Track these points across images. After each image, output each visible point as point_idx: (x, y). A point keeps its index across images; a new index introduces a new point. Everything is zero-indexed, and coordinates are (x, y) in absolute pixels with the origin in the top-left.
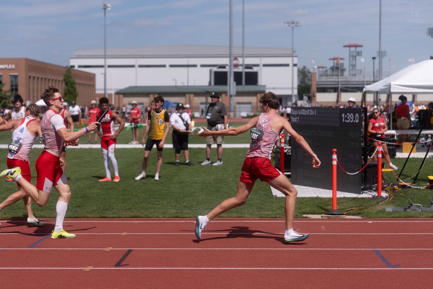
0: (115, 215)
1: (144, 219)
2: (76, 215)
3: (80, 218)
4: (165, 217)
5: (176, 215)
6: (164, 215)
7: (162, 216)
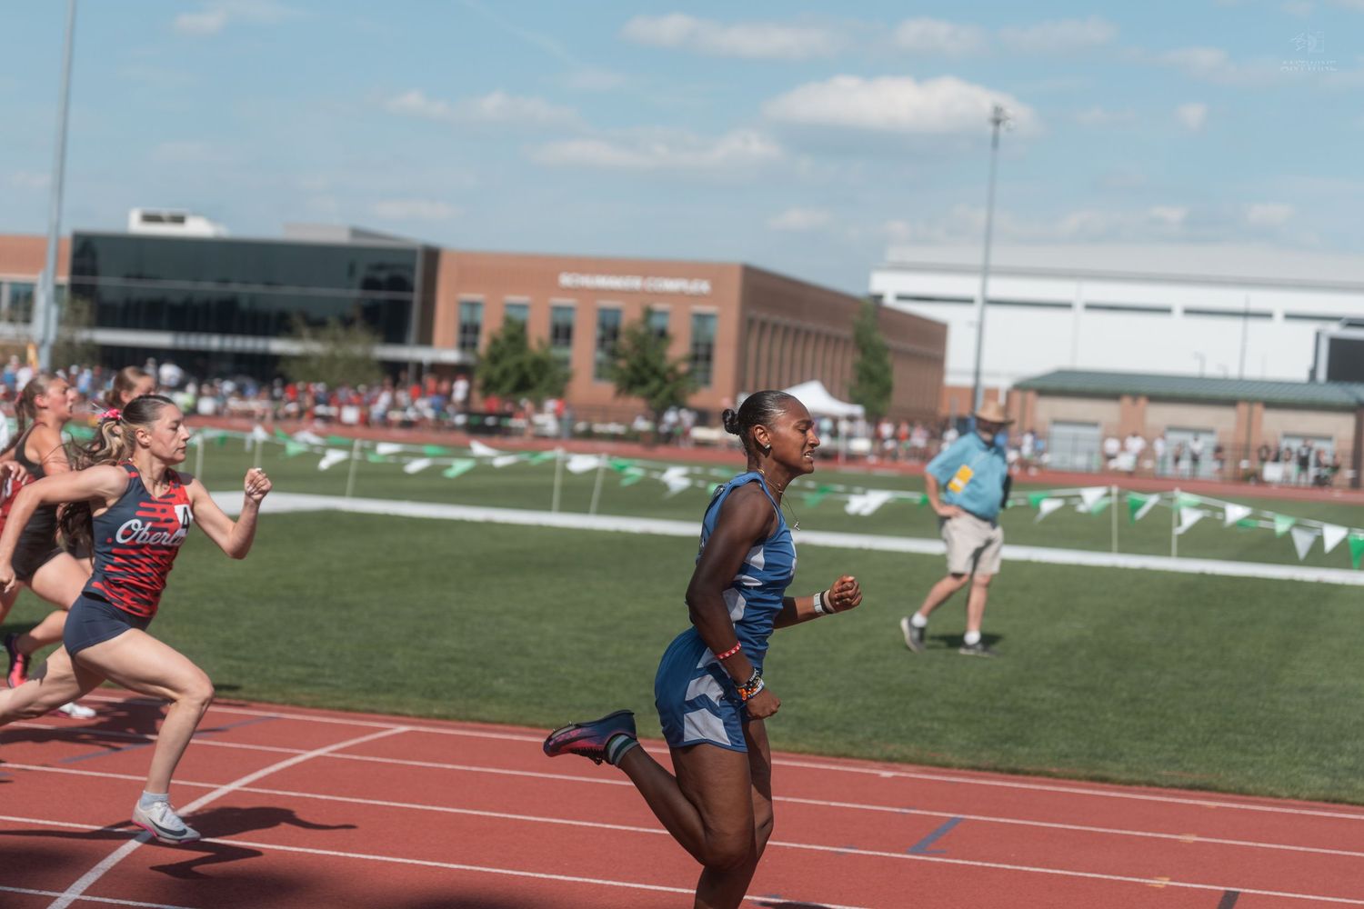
0: (1135, 777)
1: (1230, 796)
2: (1012, 765)
3: (1027, 773)
4: (1296, 797)
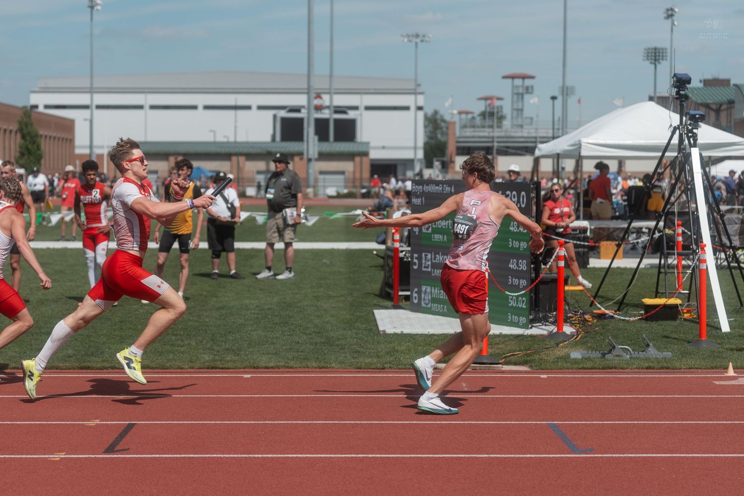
0: (106, 365)
1: (157, 370)
4: (192, 368)
5: (212, 364)
6: (191, 365)
7: (187, 367)
